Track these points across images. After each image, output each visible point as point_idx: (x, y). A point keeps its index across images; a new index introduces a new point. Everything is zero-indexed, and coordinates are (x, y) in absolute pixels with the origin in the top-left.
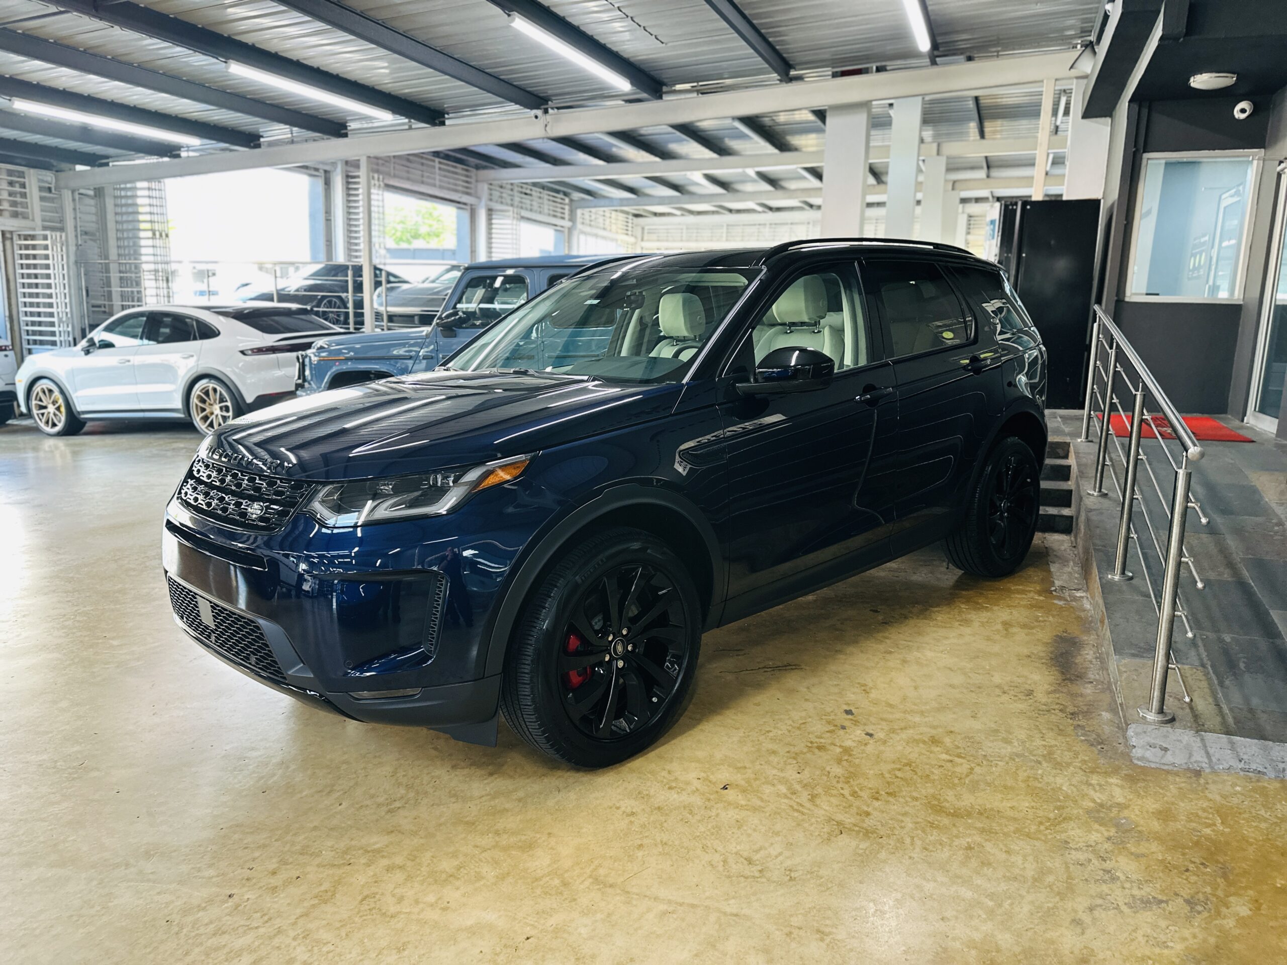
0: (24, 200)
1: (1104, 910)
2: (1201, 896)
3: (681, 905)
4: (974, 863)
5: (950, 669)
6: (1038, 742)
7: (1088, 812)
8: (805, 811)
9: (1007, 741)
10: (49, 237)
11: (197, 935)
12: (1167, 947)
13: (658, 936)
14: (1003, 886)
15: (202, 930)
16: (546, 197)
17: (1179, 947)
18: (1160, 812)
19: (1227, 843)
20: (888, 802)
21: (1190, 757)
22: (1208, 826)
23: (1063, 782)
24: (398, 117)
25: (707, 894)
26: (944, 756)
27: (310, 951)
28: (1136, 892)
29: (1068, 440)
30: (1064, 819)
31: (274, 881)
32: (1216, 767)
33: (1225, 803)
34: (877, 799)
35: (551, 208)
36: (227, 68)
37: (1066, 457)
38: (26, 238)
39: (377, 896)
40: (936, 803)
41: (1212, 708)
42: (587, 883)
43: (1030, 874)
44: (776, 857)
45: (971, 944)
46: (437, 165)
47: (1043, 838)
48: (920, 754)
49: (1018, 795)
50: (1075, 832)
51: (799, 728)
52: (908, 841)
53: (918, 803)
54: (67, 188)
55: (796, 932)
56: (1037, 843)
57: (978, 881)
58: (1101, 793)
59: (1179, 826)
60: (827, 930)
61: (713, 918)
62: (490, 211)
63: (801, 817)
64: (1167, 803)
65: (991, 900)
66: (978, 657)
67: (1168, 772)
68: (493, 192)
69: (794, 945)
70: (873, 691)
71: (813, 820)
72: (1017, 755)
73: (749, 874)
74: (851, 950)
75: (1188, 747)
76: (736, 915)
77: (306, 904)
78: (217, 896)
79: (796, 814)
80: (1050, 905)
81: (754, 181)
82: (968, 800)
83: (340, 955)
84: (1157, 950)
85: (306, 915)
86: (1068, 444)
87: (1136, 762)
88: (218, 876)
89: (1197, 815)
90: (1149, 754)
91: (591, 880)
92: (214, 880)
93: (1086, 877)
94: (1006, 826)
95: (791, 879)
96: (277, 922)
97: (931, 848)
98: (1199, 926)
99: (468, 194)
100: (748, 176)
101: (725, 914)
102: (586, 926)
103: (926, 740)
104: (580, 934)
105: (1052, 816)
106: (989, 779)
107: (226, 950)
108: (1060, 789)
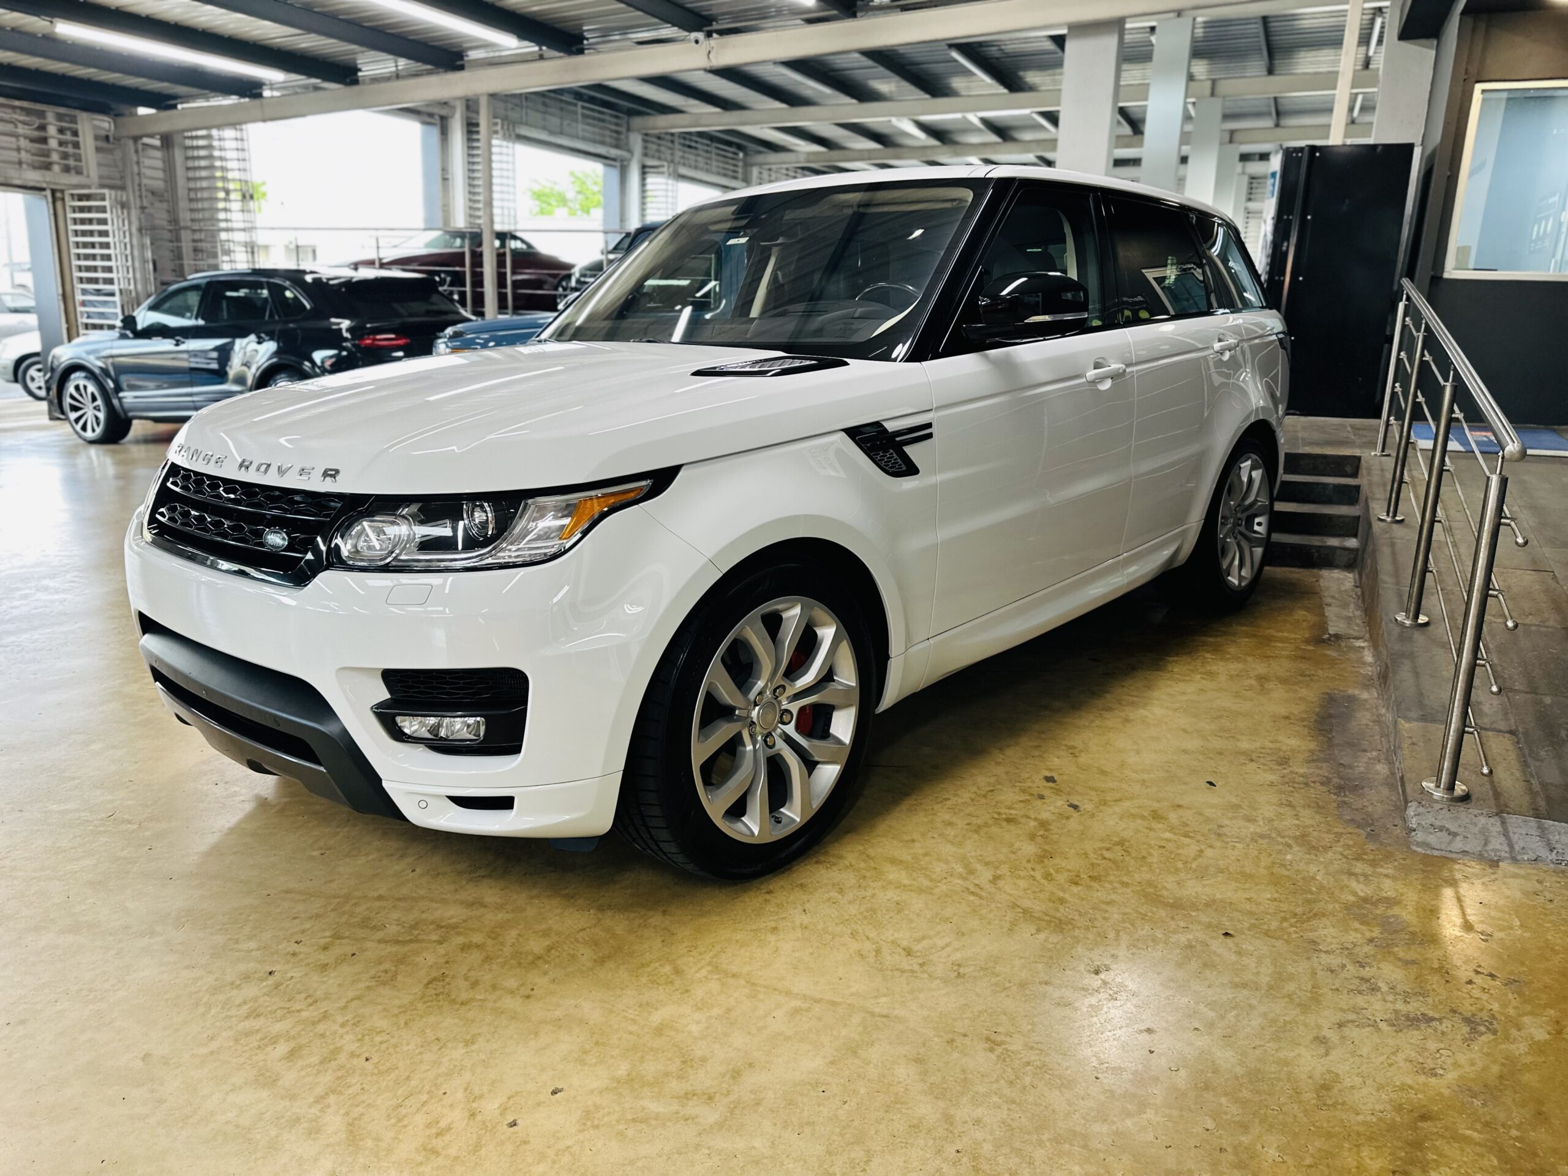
0: (77, 151)
1: (1358, 1026)
2: (1485, 1015)
3: (818, 1001)
4: (1194, 965)
5: (1184, 731)
6: (1289, 822)
7: (1347, 907)
8: (983, 894)
9: (1250, 820)
10: (107, 197)
11: (227, 1016)
12: (1436, 1075)
13: (787, 1039)
14: (1229, 994)
15: (232, 1012)
16: (714, 151)
17: (1452, 1076)
19: (1526, 951)
20: (1089, 887)
21: (1486, 844)
22: (1501, 928)
23: (1317, 870)
24: (526, 43)
25: (853, 990)
26: (1168, 835)
27: (359, 1040)
28: (1400, 1006)
29: (1357, 452)
30: (1315, 915)
31: (324, 958)
32: (1519, 857)
33: (1527, 902)
34: (1076, 884)
35: (721, 165)
37: (1355, 474)
38: (81, 198)
39: (447, 980)
40: (1152, 890)
41: (1521, 786)
42: (704, 972)
43: (1265, 980)
44: (943, 948)
45: (1182, 1062)
46: (580, 110)
47: (1286, 937)
48: (1137, 831)
49: (1257, 884)
50: (1327, 932)
51: (985, 796)
52: (1111, 935)
53: (1129, 890)
54: (129, 137)
55: (959, 1039)
56: (1279, 944)
57: (1197, 986)
58: (1366, 885)
60: (999, 1038)
61: (856, 1019)
62: (644, 170)
63: (977, 901)
65: (1211, 1009)
66: (1221, 717)
67: (1456, 862)
68: (649, 145)
69: (955, 1055)
70: (1083, 755)
71: (993, 906)
72: (1262, 836)
73: (907, 967)
74: (1028, 1064)
75: (1484, 831)
76: (886, 1016)
77: (362, 985)
78: (255, 972)
79: (972, 898)
80: (1287, 1018)
81: (977, 130)
82: (1194, 889)
83: (395, 1046)
84: (1422, 1079)
85: (359, 998)
86: (1359, 459)
87: (1414, 848)
88: (258, 950)
89: (1489, 916)
90: (1432, 839)
91: (709, 968)
92: (254, 953)
93: (1337, 985)
94: (1239, 921)
95: (959, 976)
96: (324, 1006)
98: (1481, 1051)
99: (617, 147)
100: (971, 123)
101: (872, 1014)
102: (698, 1023)
103: (1146, 814)
104: (690, 1032)
105: (1299, 910)
106: (1222, 864)
107: (259, 1036)
108: (1313, 878)
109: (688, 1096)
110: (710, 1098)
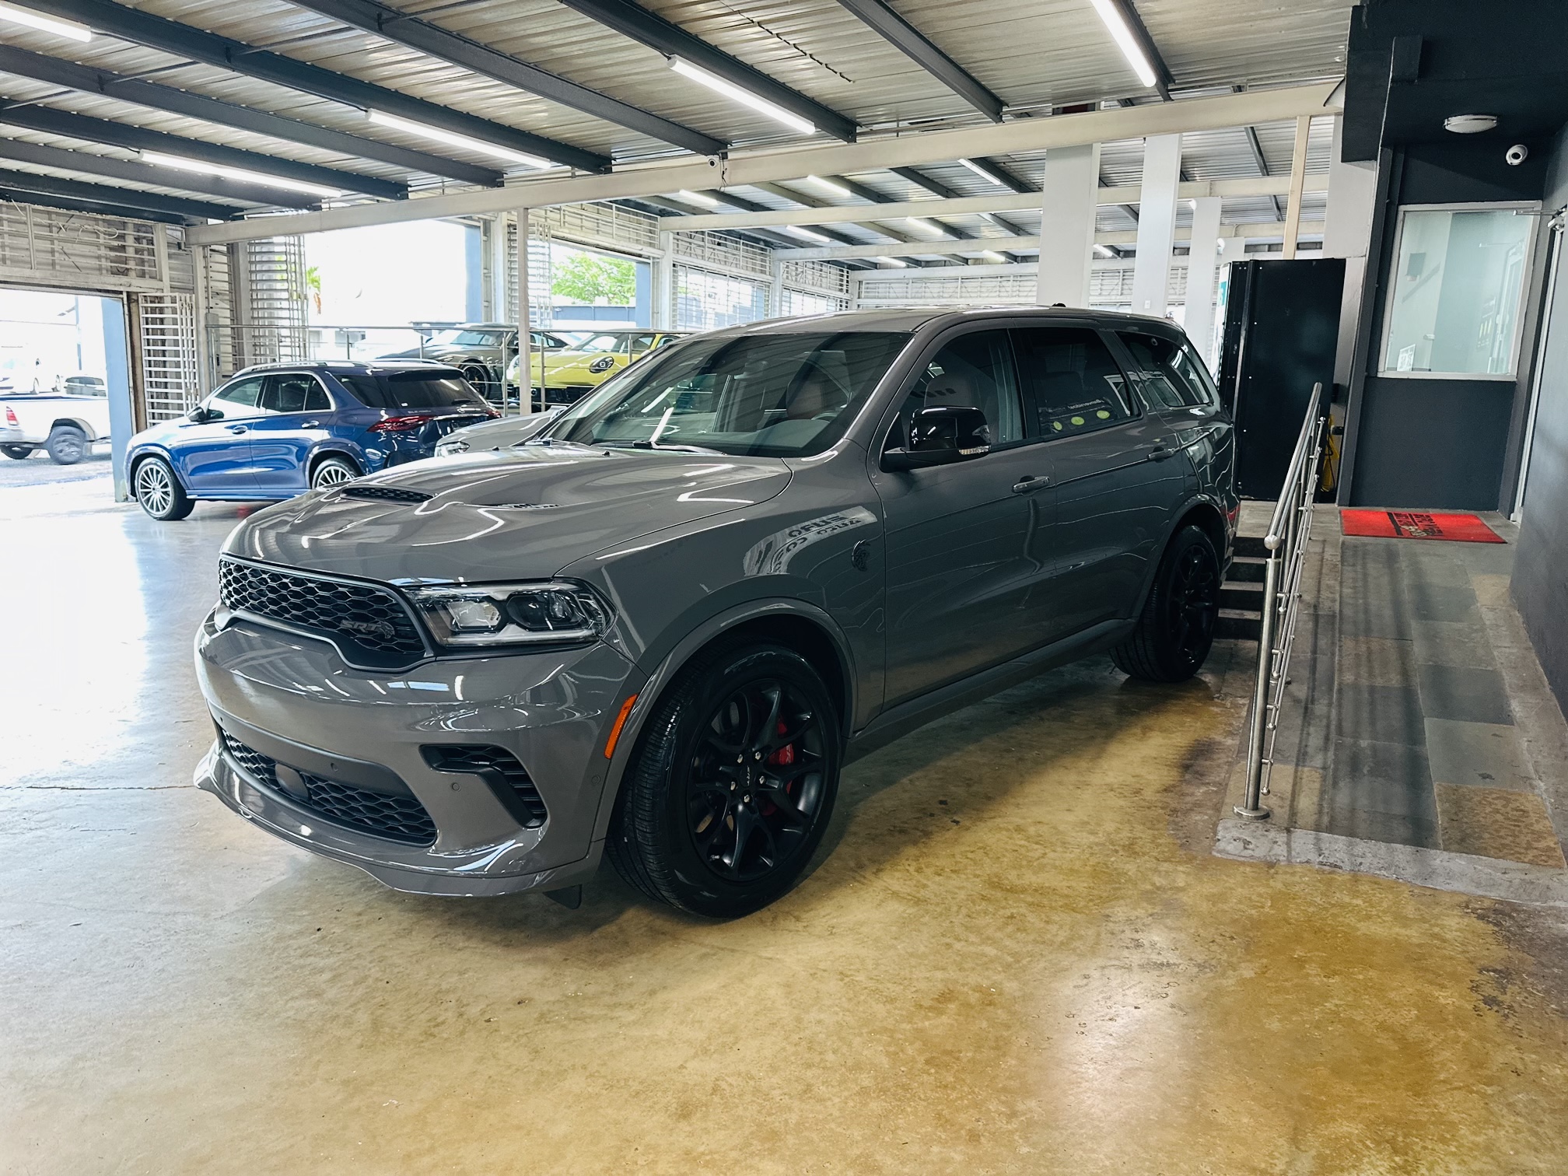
0: (152, 258)
1: (1116, 969)
2: (1214, 962)
4: (1010, 929)
6: (1124, 834)
7: (1143, 893)
9: (1093, 833)
10: (178, 299)
11: (286, 956)
14: (1030, 947)
15: (291, 953)
18: (1214, 895)
19: (1266, 922)
20: (949, 878)
21: (1271, 851)
22: (1255, 907)
23: (1131, 868)
24: (557, 164)
26: (1023, 842)
27: (382, 971)
28: (1155, 957)
30: (1116, 898)
31: (358, 920)
32: (1293, 860)
33: (1285, 890)
34: (940, 875)
35: (750, 260)
36: (367, 117)
38: (152, 300)
40: (996, 880)
41: (1314, 808)
43: (1060, 939)
45: (978, 989)
47: (1087, 912)
49: (1080, 877)
50: (1121, 909)
53: (978, 880)
54: (199, 245)
55: (820, 973)
56: (1079, 916)
57: (1008, 942)
58: (1164, 878)
59: (1225, 907)
62: (676, 268)
64: (1226, 888)
65: (1013, 957)
67: (1243, 863)
68: (681, 243)
69: (815, 982)
72: (1097, 844)
73: (794, 929)
74: (866, 988)
75: (1272, 842)
76: (771, 959)
78: (307, 929)
81: (990, 225)
82: (1030, 878)
85: (383, 945)
87: (1214, 853)
88: (309, 915)
89: (1250, 899)
90: (1230, 848)
92: (306, 917)
93: (1113, 944)
94: (1056, 901)
96: (357, 951)
97: (974, 915)
98: (1199, 983)
100: (983, 220)
101: (760, 957)
105: (1105, 894)
106: (1058, 863)
107: (311, 967)
108: (1126, 873)
109: (616, 1005)
110: (632, 1007)
